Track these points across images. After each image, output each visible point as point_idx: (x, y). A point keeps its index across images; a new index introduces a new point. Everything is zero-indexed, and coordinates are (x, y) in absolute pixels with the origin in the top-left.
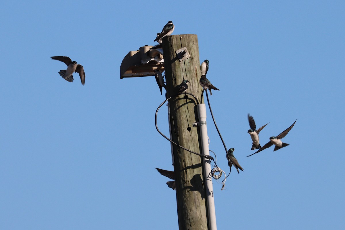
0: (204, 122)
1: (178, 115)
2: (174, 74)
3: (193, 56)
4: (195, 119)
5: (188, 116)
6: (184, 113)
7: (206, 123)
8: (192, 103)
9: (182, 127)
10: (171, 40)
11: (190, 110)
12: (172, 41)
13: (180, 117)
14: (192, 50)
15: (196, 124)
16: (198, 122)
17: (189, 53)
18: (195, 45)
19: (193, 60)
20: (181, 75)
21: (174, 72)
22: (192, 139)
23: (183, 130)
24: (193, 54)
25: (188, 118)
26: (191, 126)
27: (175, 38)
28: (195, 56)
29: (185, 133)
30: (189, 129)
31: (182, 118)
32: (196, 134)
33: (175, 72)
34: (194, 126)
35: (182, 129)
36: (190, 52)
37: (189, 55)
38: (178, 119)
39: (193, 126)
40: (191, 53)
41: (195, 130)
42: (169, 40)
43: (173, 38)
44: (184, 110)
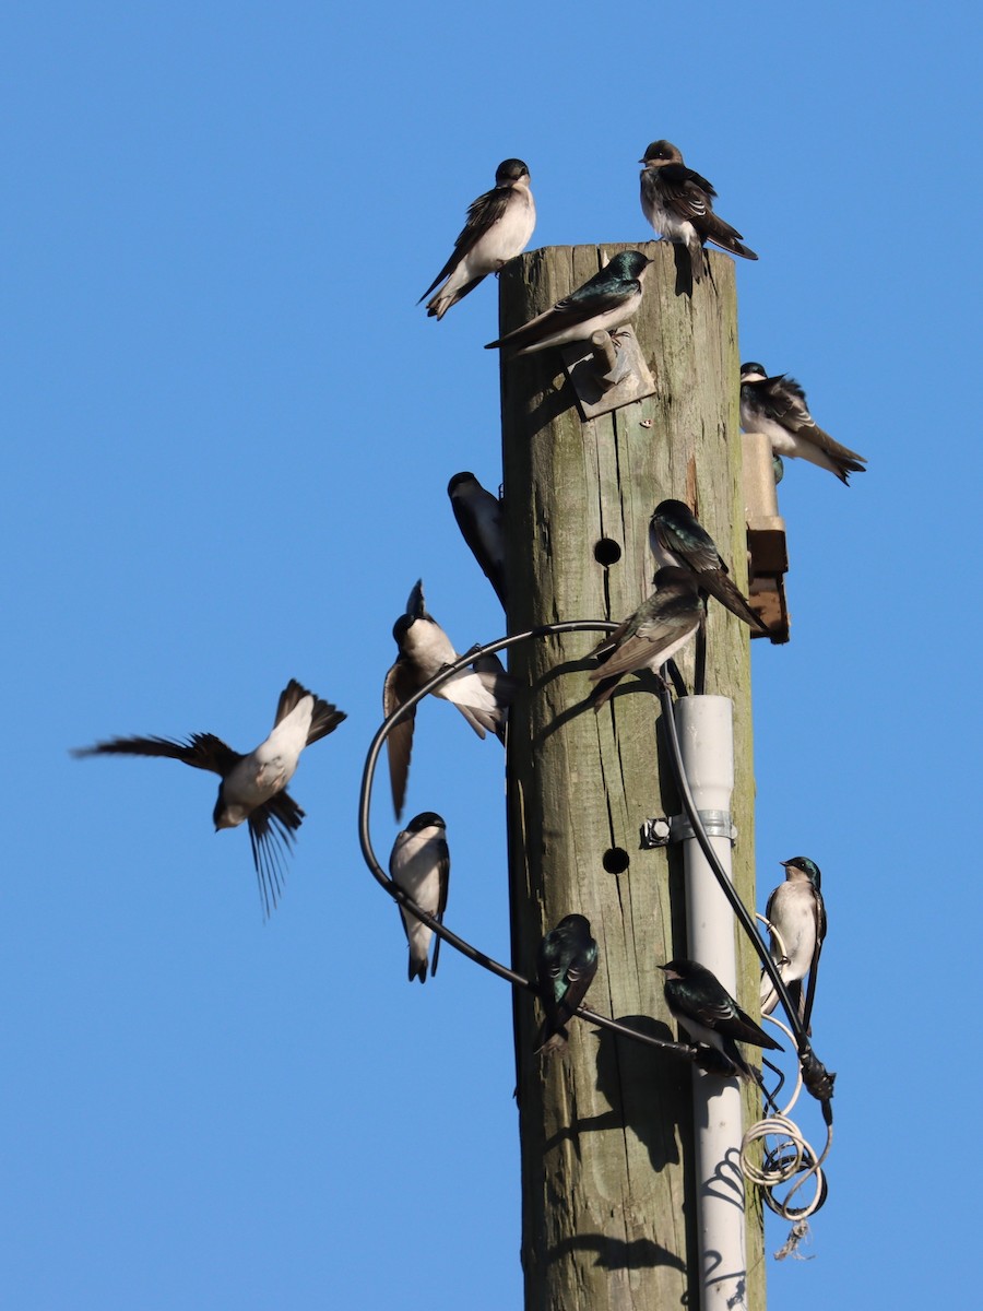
0: (713, 817)
1: (549, 764)
2: (546, 499)
3: (678, 389)
4: (658, 796)
5: (613, 774)
6: (591, 758)
7: (721, 825)
8: (644, 694)
9: (571, 849)
10: (537, 284)
11: (629, 738)
12: (542, 283)
13: (562, 784)
14: (675, 349)
15: (662, 830)
16: (677, 818)
17: (652, 366)
18: (699, 316)
19: (674, 409)
20: (585, 509)
21: (544, 485)
22: (627, 925)
23: (572, 865)
24: (679, 375)
25: (616, 790)
26: (628, 842)
27: (565, 264)
28: (689, 389)
29: (584, 890)
30: (616, 861)
31: (571, 790)
32: (656, 897)
33: (552, 485)
34: (648, 841)
35: (565, 863)
36: (660, 361)
37: (650, 379)
38: (550, 793)
39: (644, 845)
40: (661, 368)
41: (650, 867)
42: (526, 282)
43: (551, 266)
44: (590, 738)
